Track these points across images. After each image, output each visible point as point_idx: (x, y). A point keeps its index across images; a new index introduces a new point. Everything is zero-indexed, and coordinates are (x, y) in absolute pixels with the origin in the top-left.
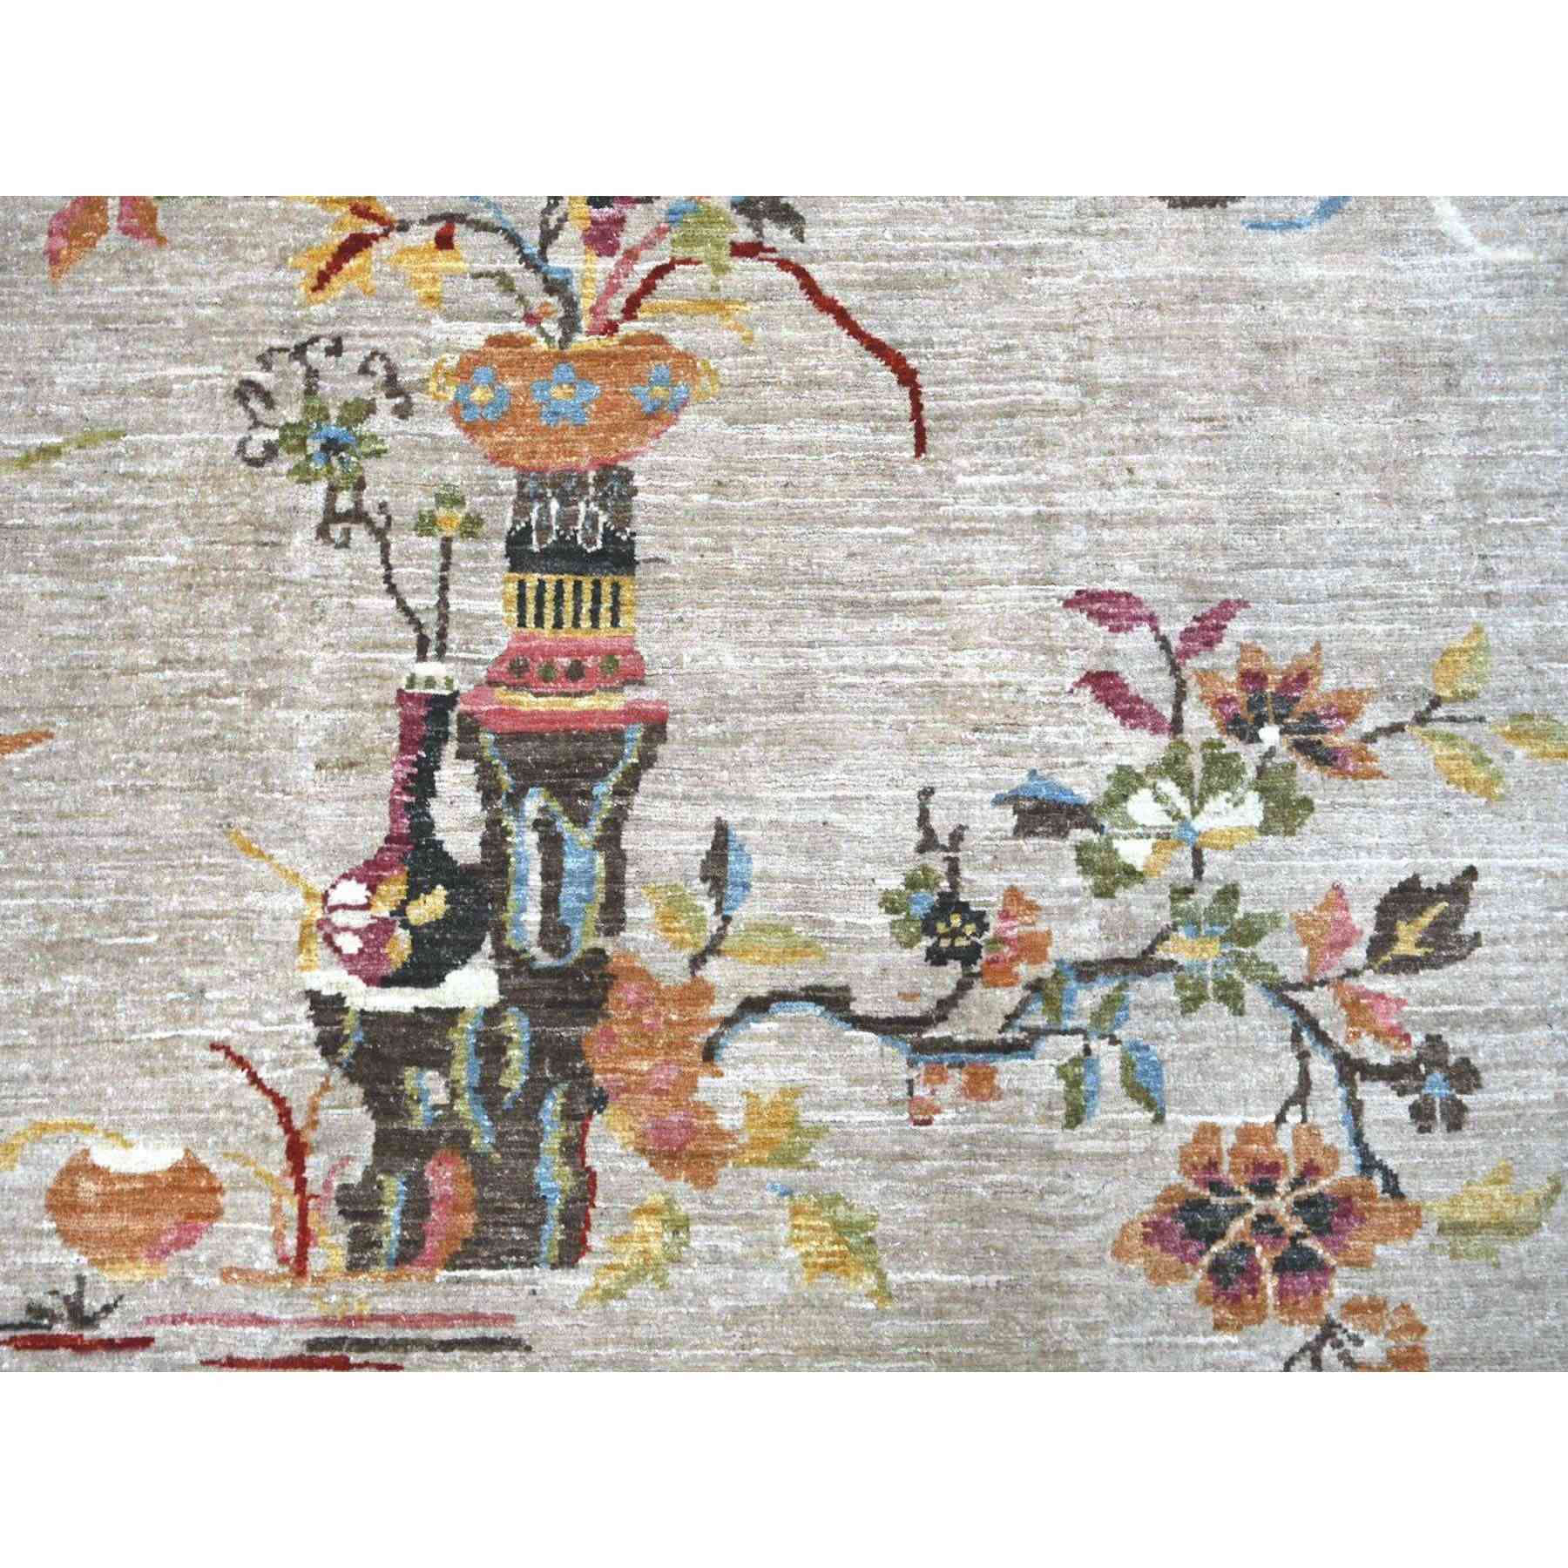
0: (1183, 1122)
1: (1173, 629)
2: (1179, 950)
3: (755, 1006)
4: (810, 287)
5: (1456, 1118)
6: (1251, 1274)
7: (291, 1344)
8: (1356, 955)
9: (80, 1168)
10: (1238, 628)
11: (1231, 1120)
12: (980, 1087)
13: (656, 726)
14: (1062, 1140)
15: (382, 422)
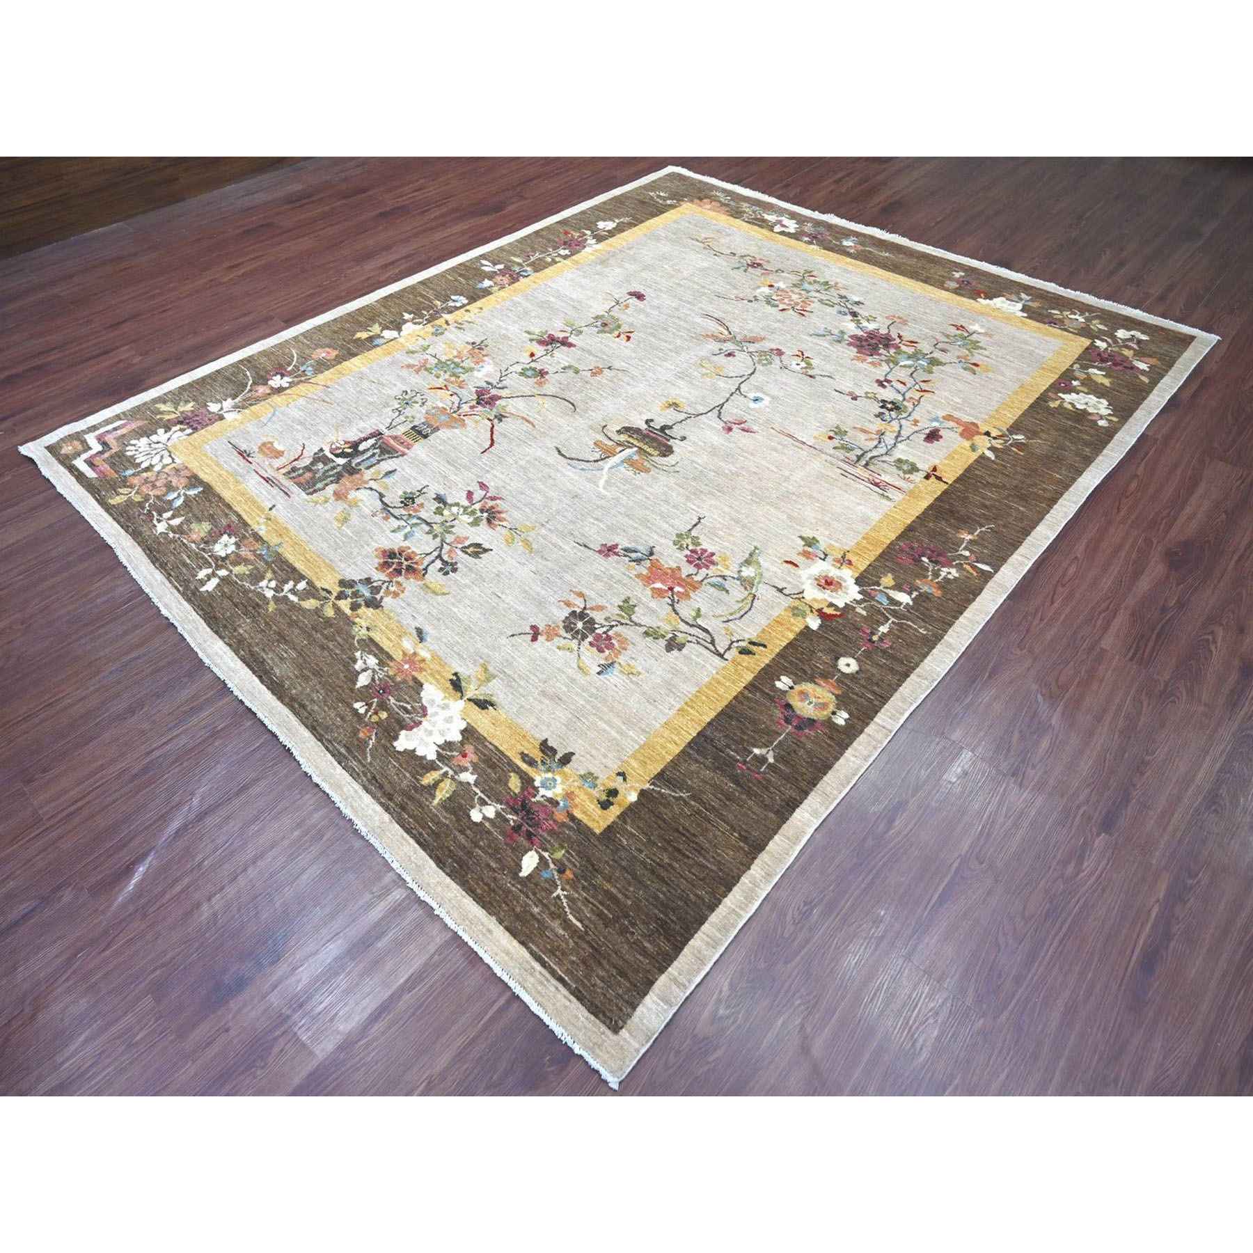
0: (407, 544)
1: (488, 495)
2: (435, 526)
3: (371, 489)
4: (492, 429)
5: (446, 573)
6: (390, 566)
7: (265, 476)
8: (460, 546)
9: (272, 443)
10: (498, 502)
11: (413, 549)
12: (386, 519)
13: (403, 455)
14: (388, 532)
15: (417, 406)
